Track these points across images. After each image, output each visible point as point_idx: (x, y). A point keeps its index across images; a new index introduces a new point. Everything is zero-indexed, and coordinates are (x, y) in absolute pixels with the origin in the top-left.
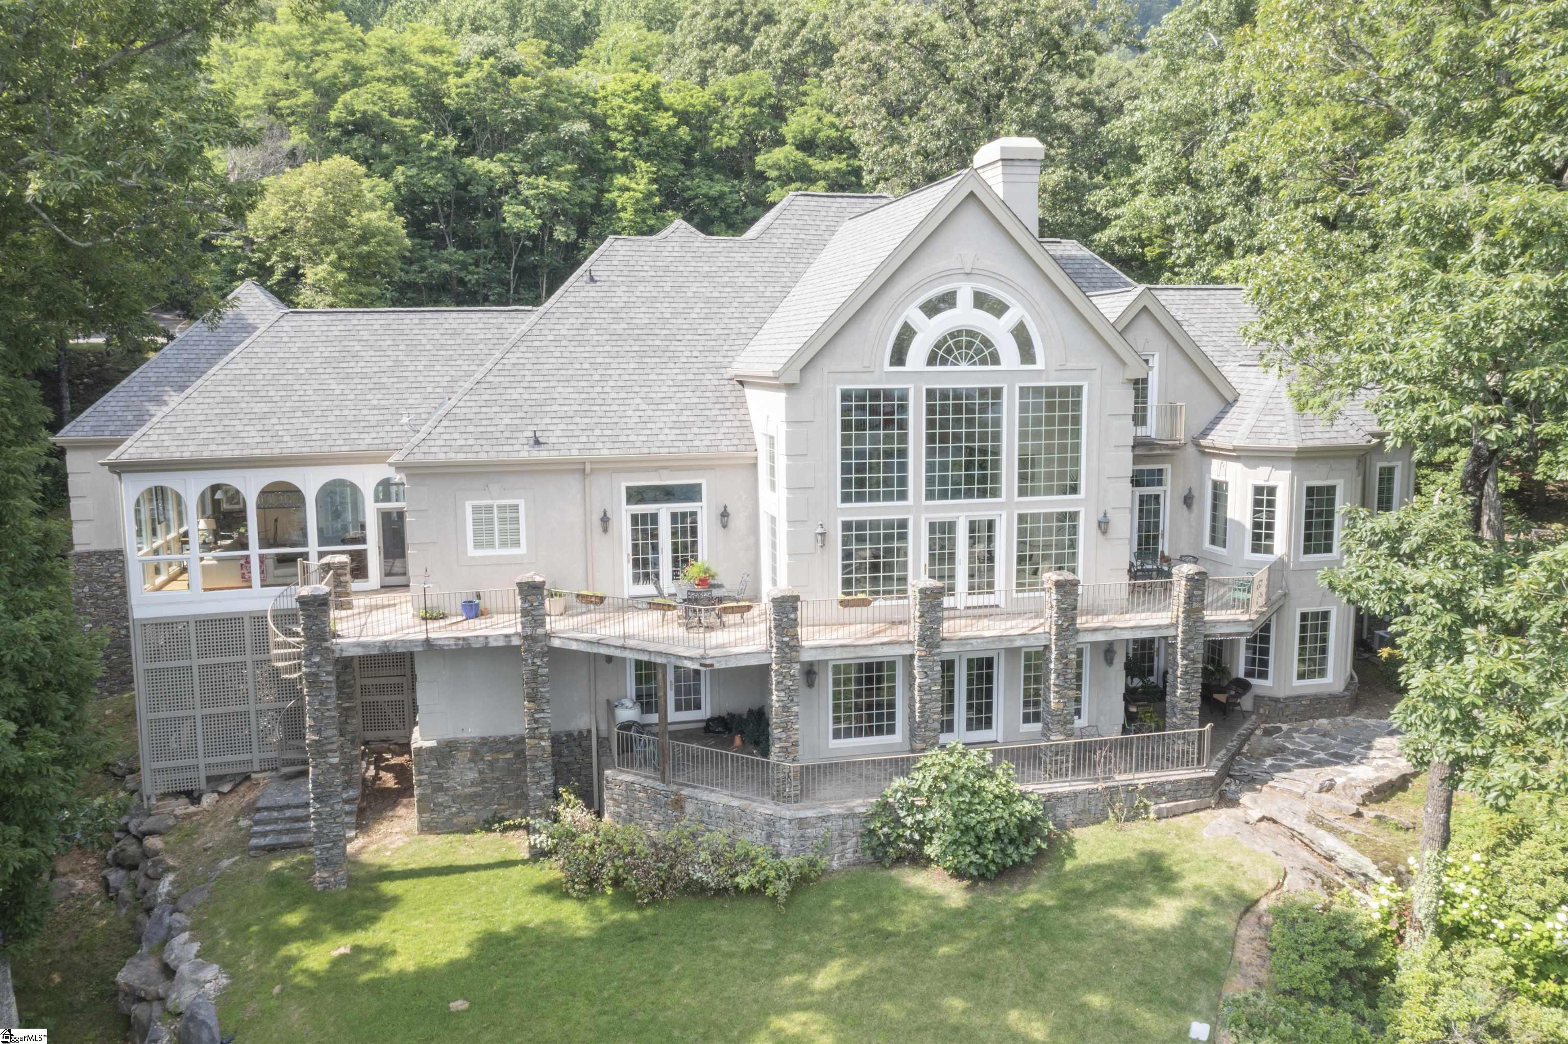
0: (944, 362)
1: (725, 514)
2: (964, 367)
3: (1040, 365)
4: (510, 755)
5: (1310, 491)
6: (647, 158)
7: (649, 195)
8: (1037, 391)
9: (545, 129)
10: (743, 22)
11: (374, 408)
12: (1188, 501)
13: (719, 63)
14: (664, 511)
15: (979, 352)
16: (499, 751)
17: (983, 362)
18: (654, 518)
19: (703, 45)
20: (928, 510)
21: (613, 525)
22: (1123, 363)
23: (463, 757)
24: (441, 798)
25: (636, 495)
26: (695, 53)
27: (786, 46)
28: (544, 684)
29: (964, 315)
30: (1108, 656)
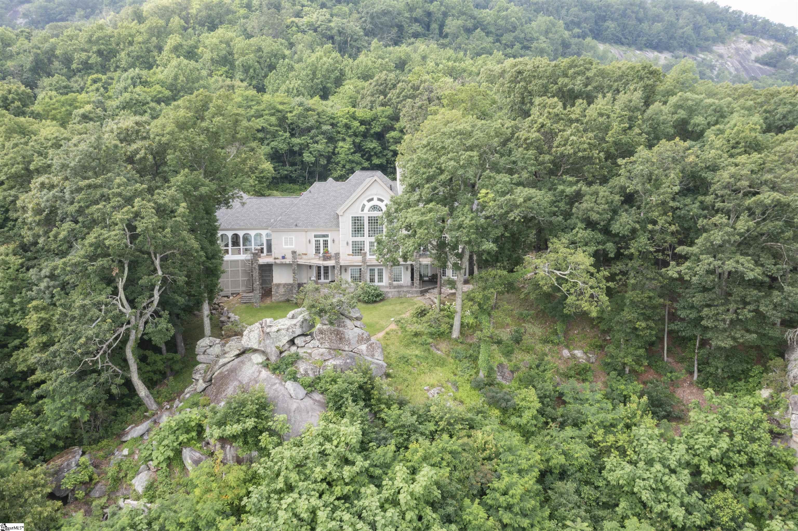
0: (371, 211)
1: (333, 241)
2: (375, 212)
6: (350, 136)
7: (349, 149)
9: (317, 128)
10: (386, 87)
11: (266, 218)
13: (377, 102)
14: (321, 240)
15: (378, 209)
17: (379, 211)
18: (319, 241)
19: (373, 95)
20: (369, 239)
21: (311, 242)
23: (282, 286)
24: (277, 295)
25: (315, 236)
26: (369, 98)
27: (398, 97)
28: (296, 270)
29: (375, 202)
30: (407, 269)
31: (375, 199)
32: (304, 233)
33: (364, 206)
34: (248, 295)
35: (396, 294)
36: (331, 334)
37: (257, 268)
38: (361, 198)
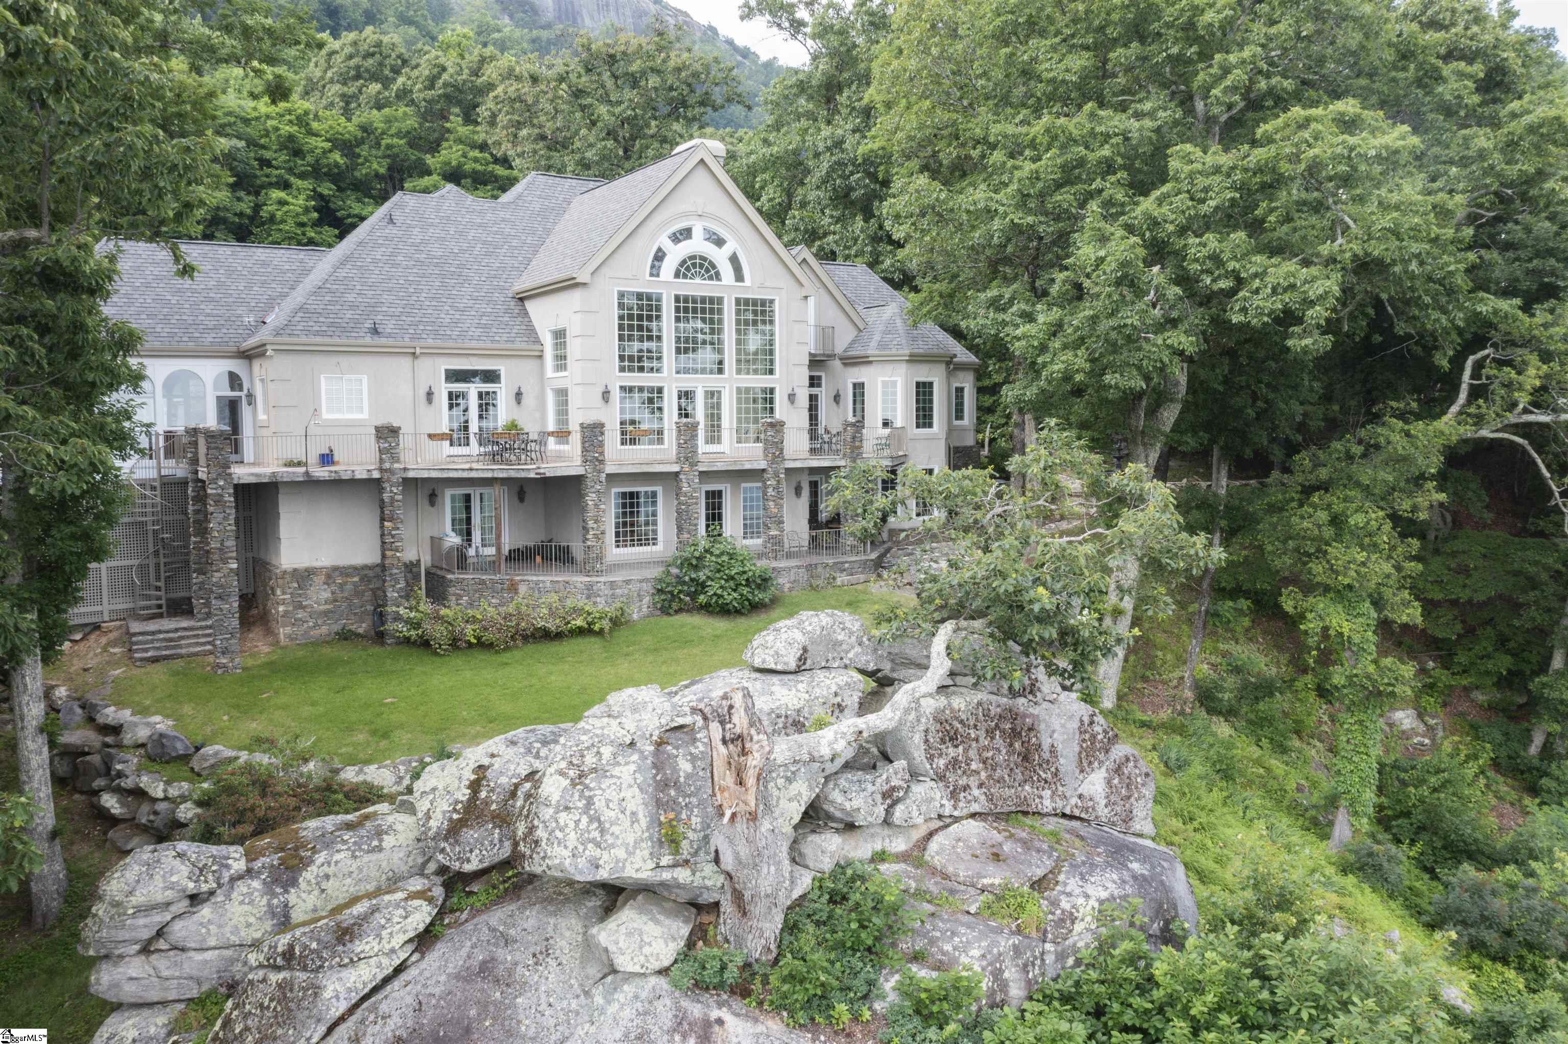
0: (685, 276)
1: (519, 396)
2: (698, 281)
3: (748, 282)
4: (356, 579)
5: (918, 384)
6: (303, 177)
7: (308, 210)
8: (747, 302)
11: (208, 315)
12: (837, 398)
13: (363, 98)
14: (473, 390)
15: (707, 271)
16: (347, 575)
17: (711, 278)
18: (464, 395)
19: (343, 81)
20: (677, 380)
21: (436, 398)
22: (801, 285)
23: (319, 580)
24: (301, 614)
25: (455, 376)
26: (336, 88)
27: (428, 88)
28: (399, 508)
29: (697, 245)
30: (798, 491)
31: (698, 233)
32: (406, 362)
33: (660, 256)
34: (152, 626)
35: (803, 574)
36: (990, 733)
37: (229, 499)
38: (651, 225)
